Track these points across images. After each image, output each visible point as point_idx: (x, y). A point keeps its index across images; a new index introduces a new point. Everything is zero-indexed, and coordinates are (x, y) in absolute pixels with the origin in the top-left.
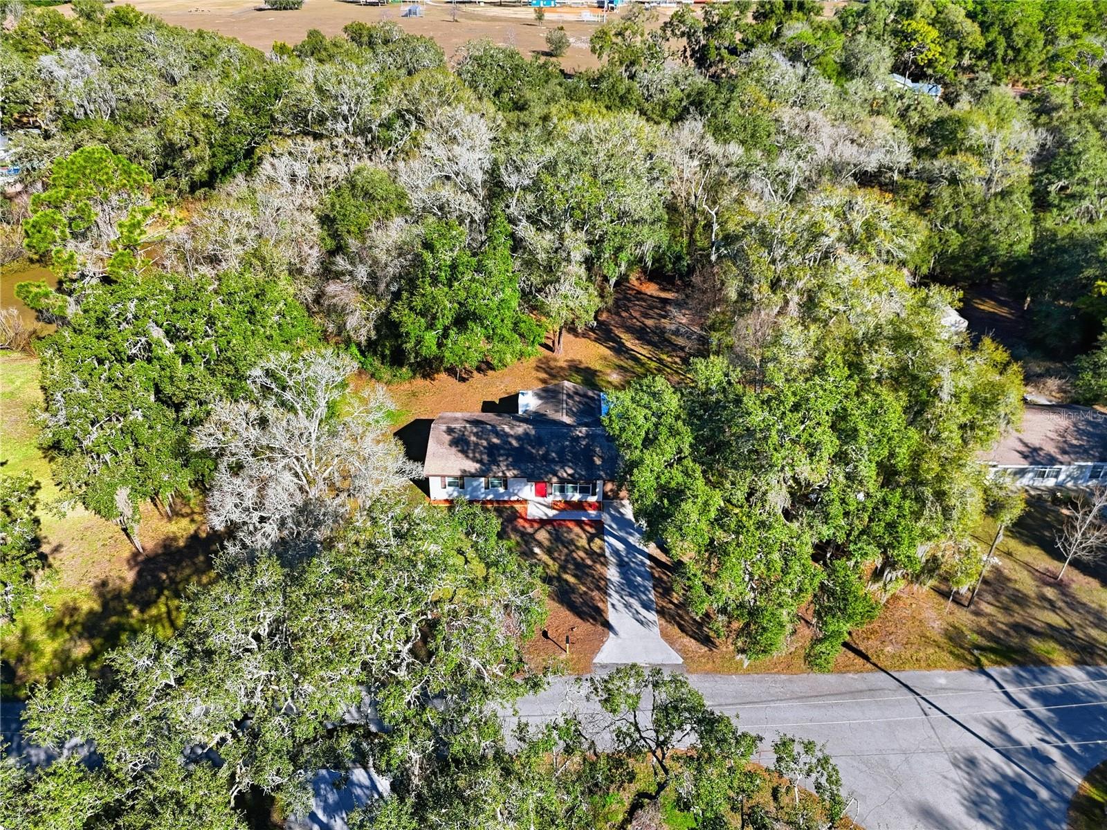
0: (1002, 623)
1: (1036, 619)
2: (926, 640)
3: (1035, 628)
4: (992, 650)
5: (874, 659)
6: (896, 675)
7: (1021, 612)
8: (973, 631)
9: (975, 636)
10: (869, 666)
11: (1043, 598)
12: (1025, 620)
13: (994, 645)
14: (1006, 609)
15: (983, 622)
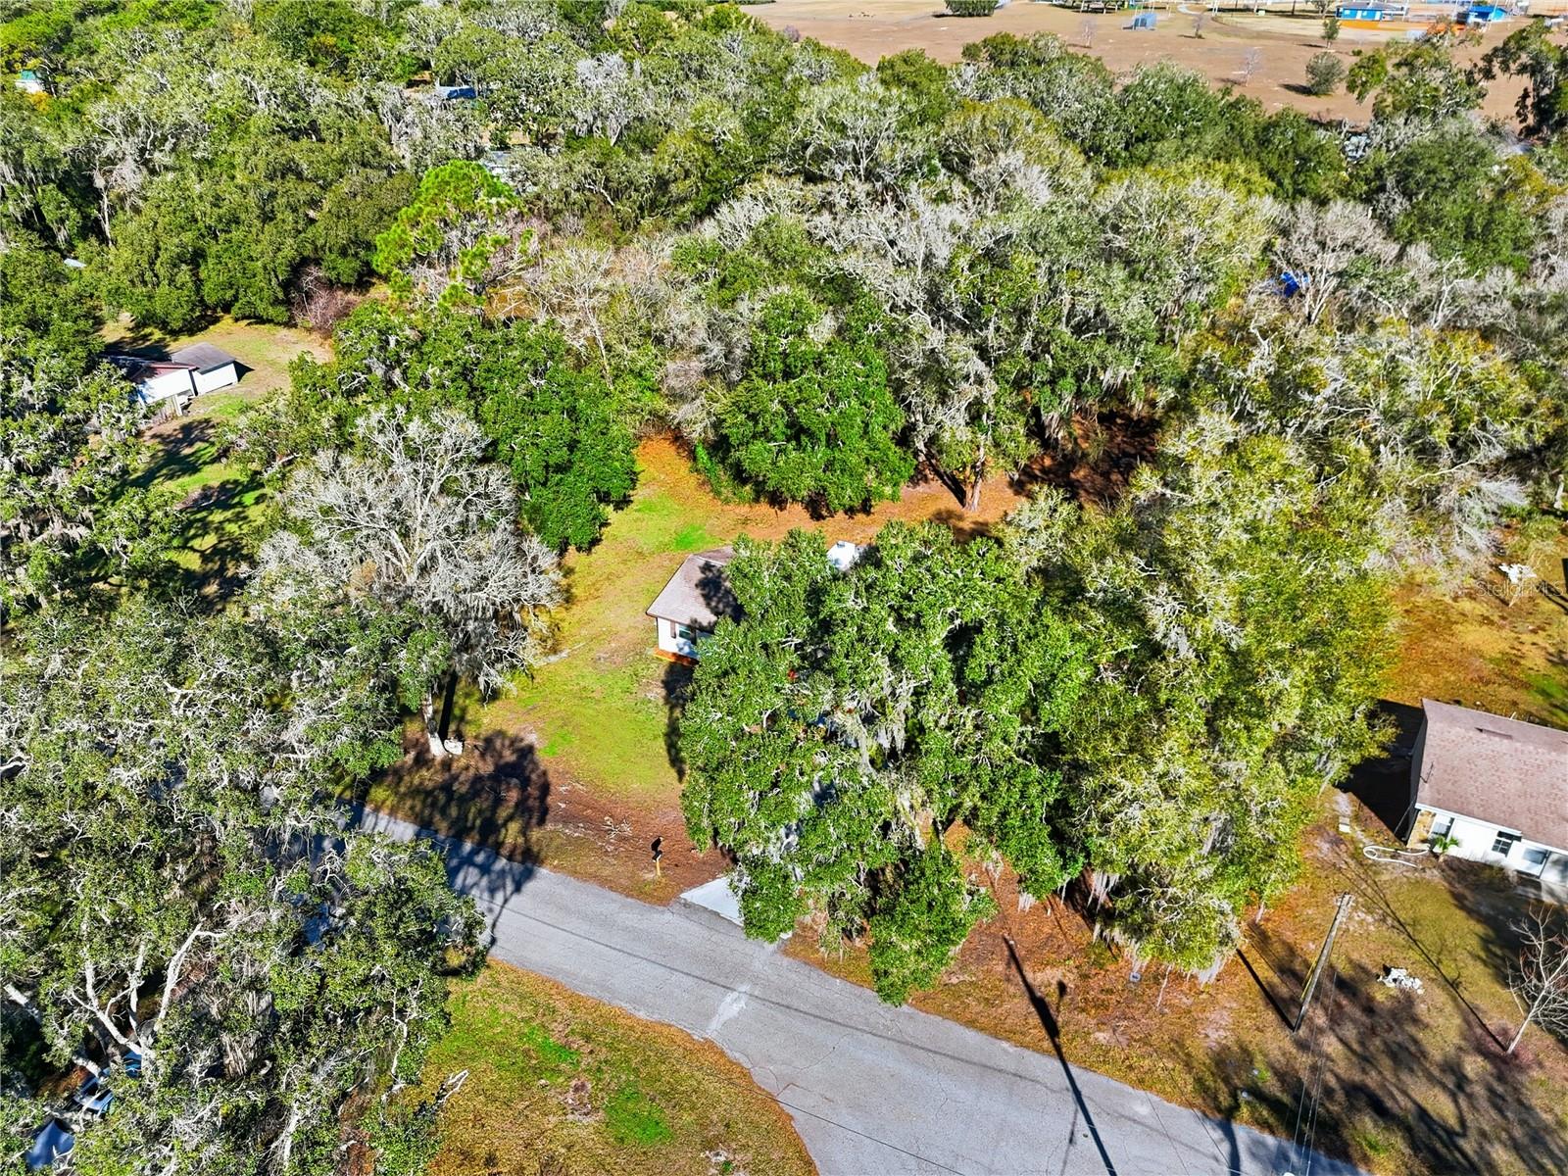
0: (1337, 1077)
1: (1405, 1093)
2: (1177, 1048)
3: (1389, 1104)
4: (1274, 1105)
5: (1063, 1040)
6: (1074, 1070)
7: (1388, 1074)
8: (1271, 1067)
9: (1268, 1075)
10: (1047, 1044)
11: (1453, 1068)
12: (1383, 1086)
13: (1286, 1098)
14: (1366, 1060)
15: (1303, 1061)
